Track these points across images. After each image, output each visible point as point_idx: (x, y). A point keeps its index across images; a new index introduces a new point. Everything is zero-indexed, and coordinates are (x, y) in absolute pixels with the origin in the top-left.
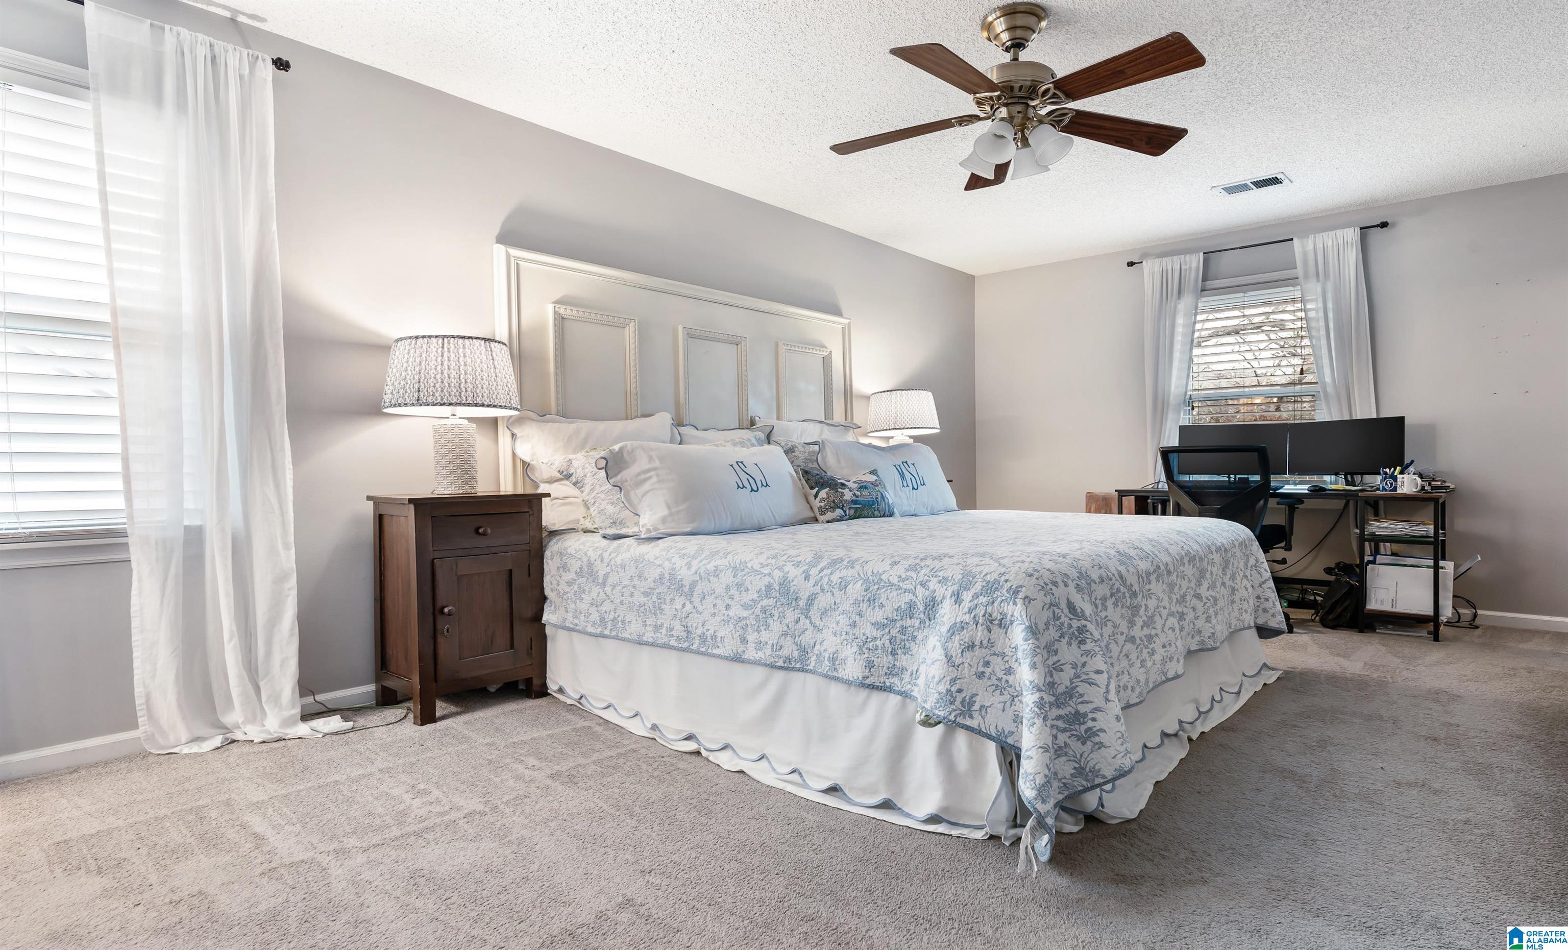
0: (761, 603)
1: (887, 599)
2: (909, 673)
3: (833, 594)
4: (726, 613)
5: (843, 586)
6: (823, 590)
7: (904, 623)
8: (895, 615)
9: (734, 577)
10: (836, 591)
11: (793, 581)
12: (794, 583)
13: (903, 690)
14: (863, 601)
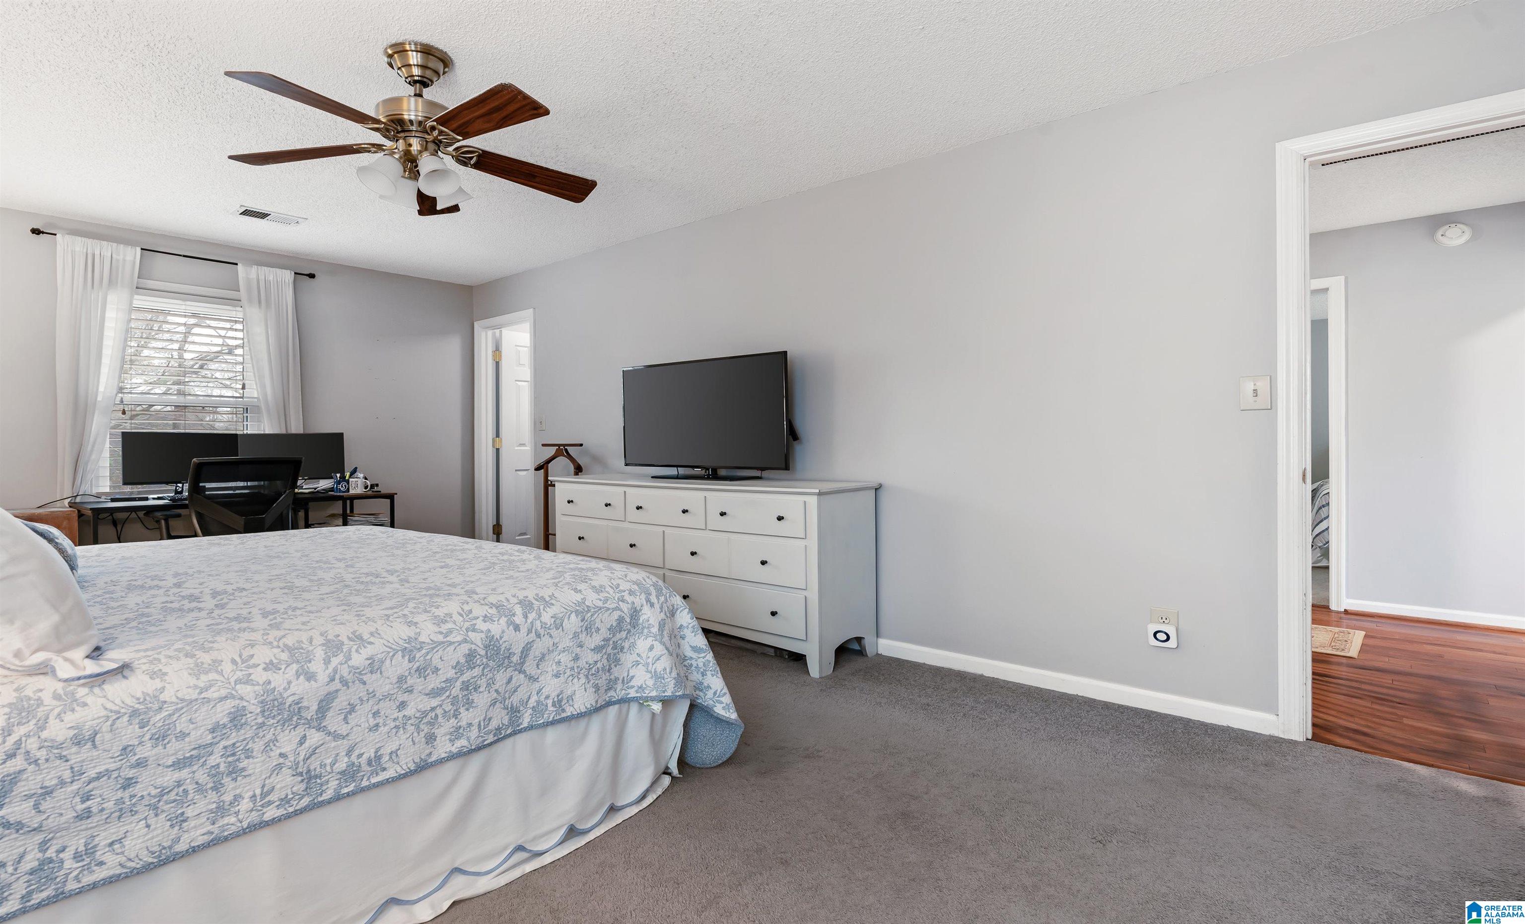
0: (461, 680)
1: (602, 622)
2: (621, 681)
3: (551, 636)
4: (401, 715)
5: (558, 624)
6: (538, 636)
7: (615, 639)
8: (608, 634)
9: (410, 661)
10: (554, 632)
11: (501, 638)
12: (503, 640)
13: (620, 698)
14: (582, 631)
